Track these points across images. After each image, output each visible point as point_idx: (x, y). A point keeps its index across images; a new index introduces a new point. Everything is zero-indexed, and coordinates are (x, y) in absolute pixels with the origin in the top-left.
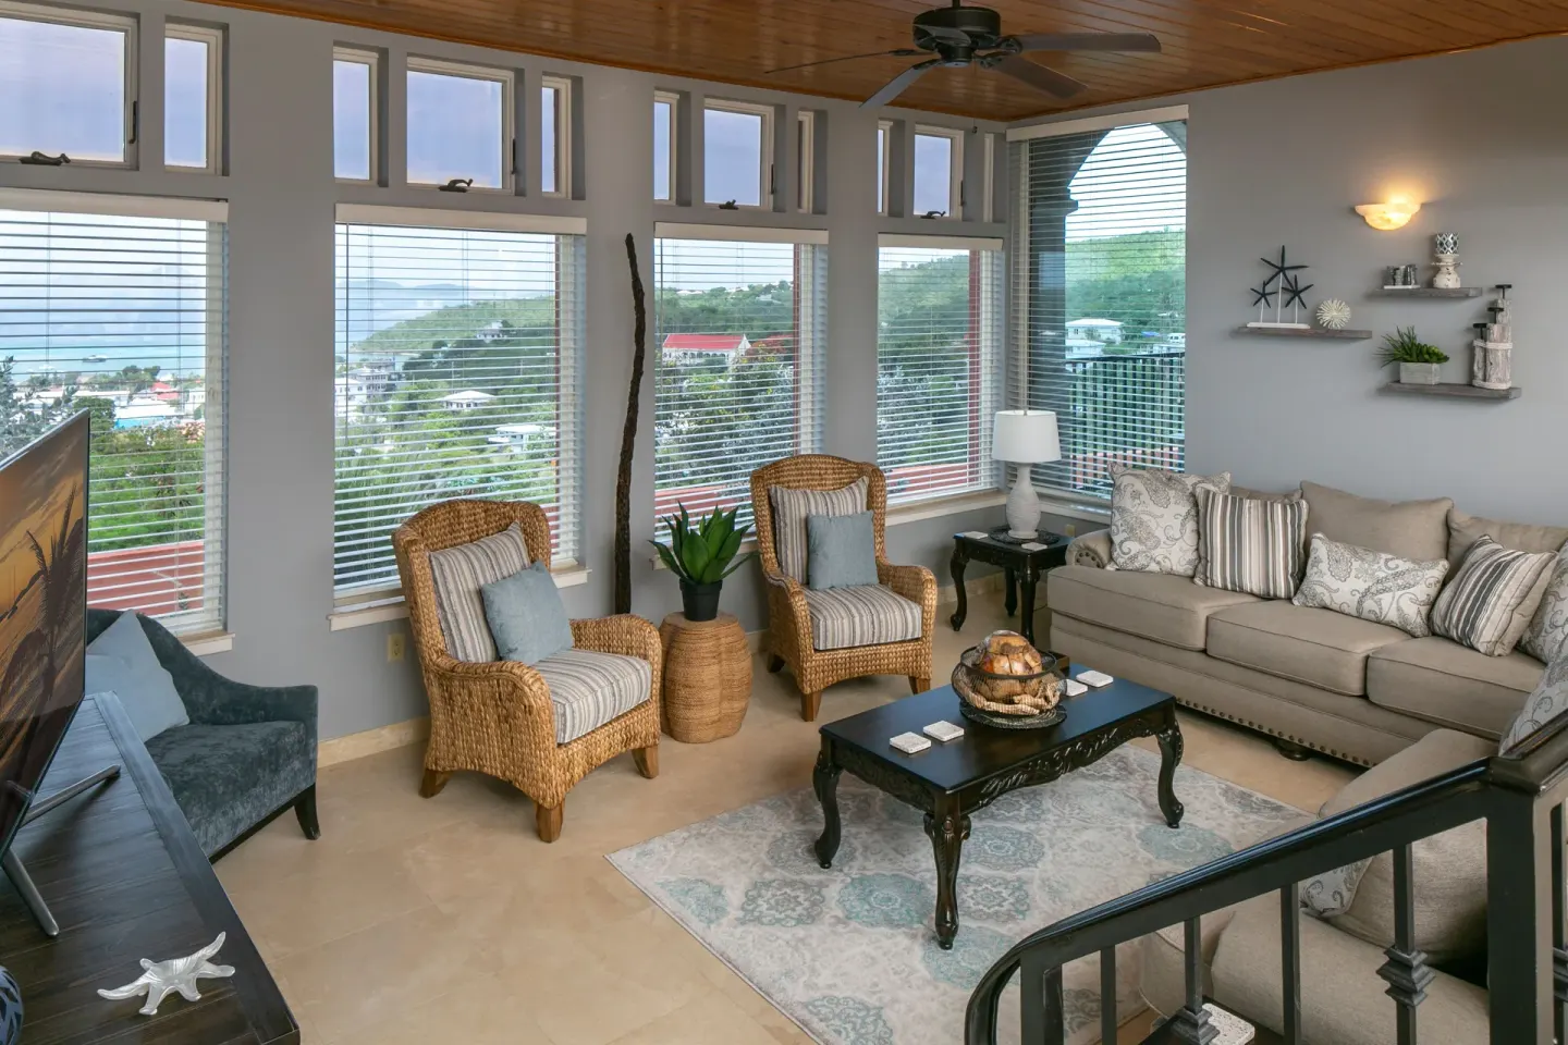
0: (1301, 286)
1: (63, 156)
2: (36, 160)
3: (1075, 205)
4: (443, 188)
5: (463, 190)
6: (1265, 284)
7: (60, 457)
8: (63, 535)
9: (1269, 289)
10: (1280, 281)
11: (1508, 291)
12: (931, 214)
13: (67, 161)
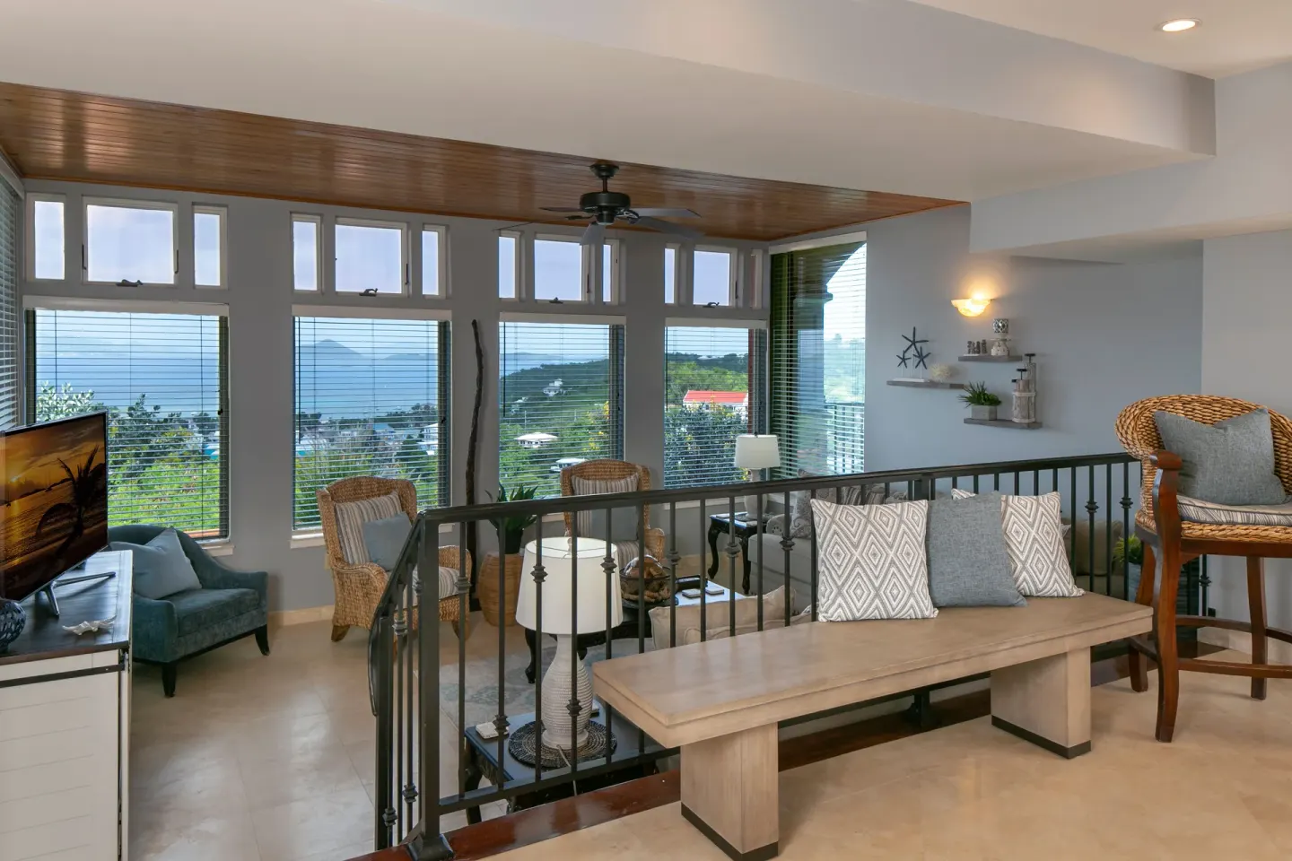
0: (924, 355)
1: (139, 281)
2: (125, 284)
3: (830, 297)
4: (361, 294)
5: (371, 295)
6: (905, 352)
7: (83, 431)
8: (88, 467)
9: (907, 356)
10: (912, 351)
11: (1033, 358)
12: (710, 304)
13: (142, 284)
